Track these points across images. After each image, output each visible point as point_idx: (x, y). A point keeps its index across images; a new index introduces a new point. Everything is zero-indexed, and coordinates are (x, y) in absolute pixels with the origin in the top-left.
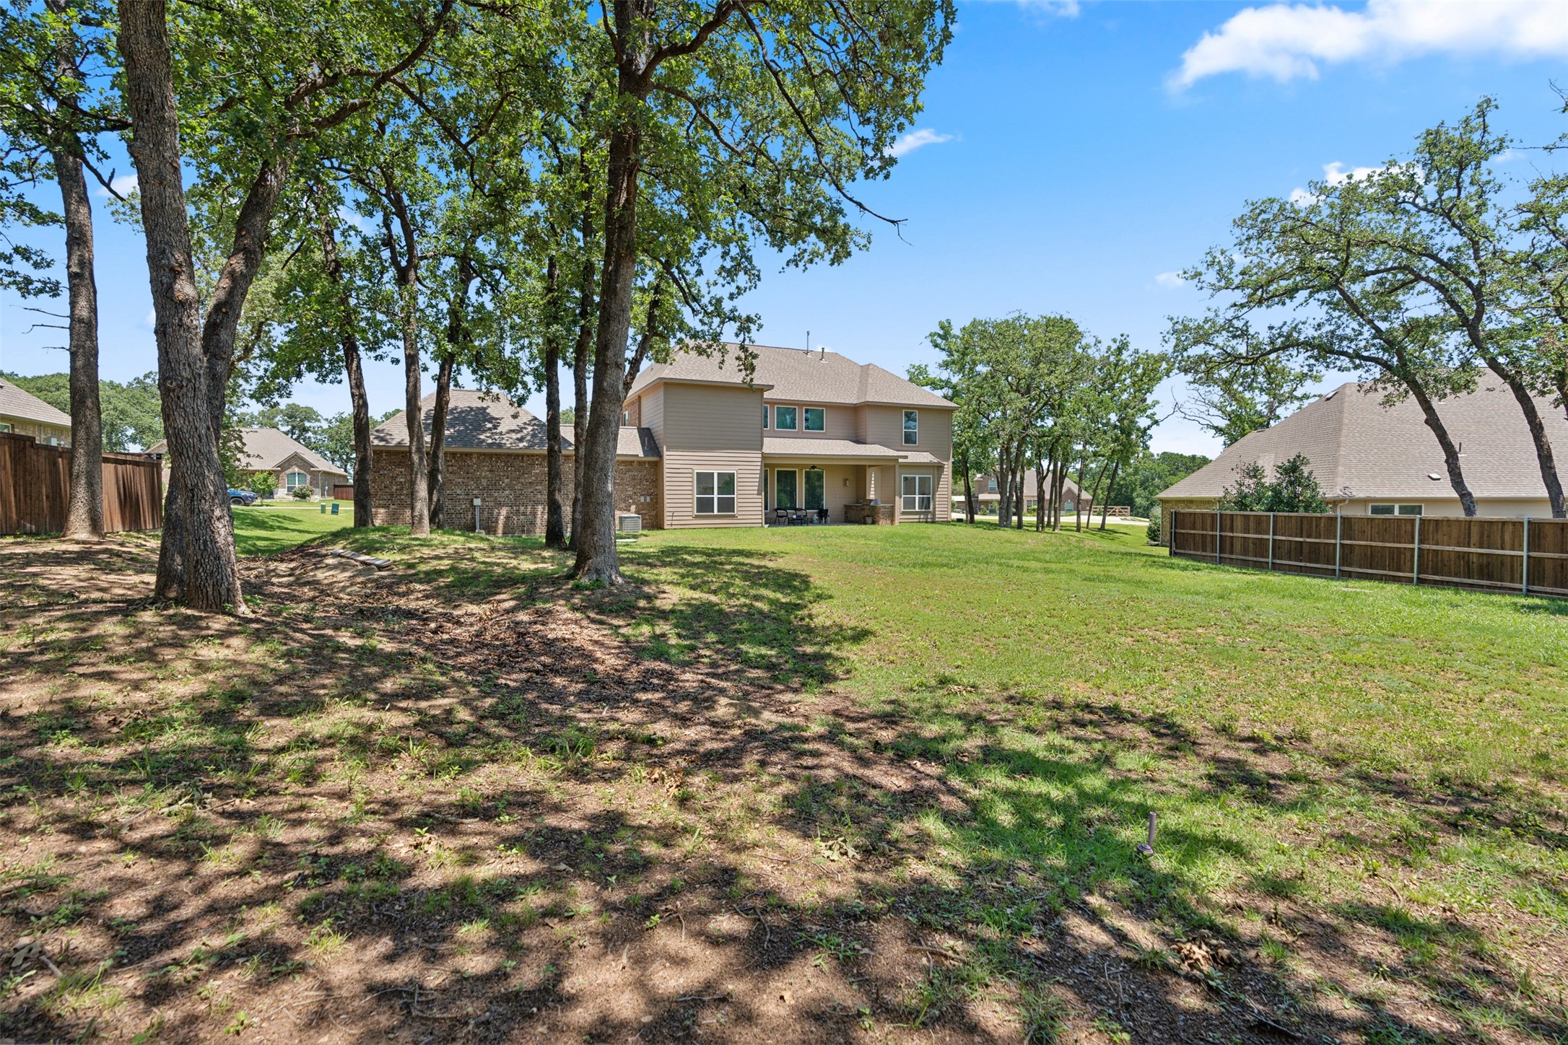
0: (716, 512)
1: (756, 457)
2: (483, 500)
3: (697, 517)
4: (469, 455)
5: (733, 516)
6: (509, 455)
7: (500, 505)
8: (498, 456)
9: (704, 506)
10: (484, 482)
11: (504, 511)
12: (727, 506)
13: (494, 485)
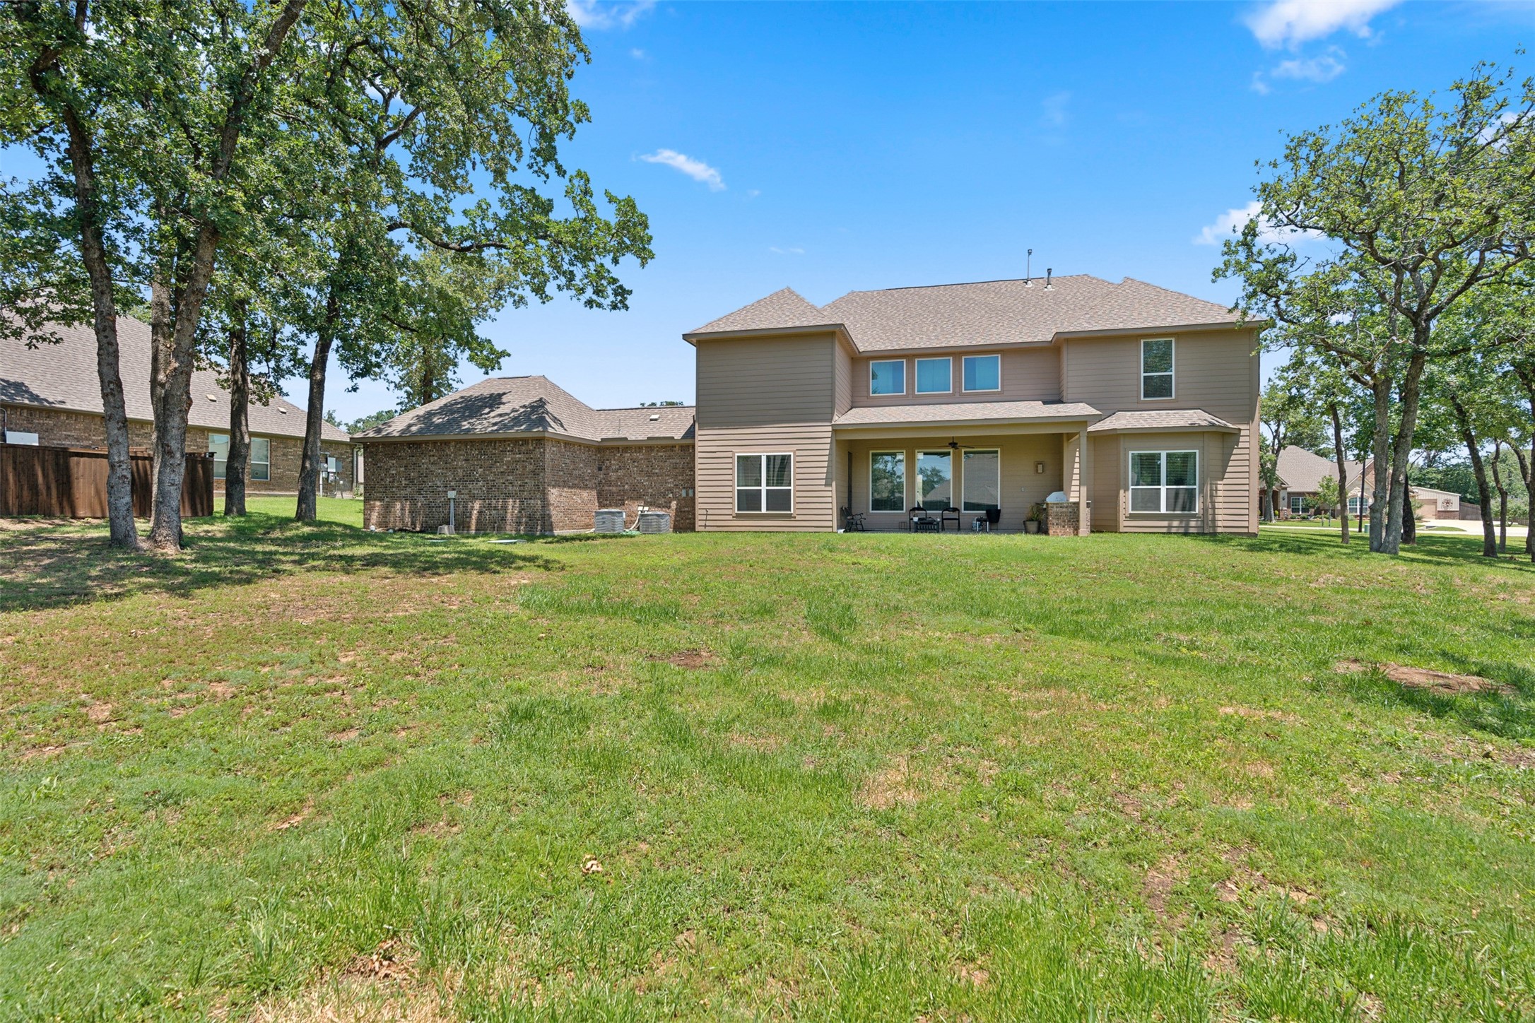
0: (764, 510)
1: (824, 430)
2: (459, 493)
3: (738, 517)
4: (447, 443)
5: (789, 517)
6: (482, 441)
7: (473, 498)
8: (472, 442)
9: (748, 501)
10: (460, 472)
11: (477, 505)
12: (780, 501)
13: (468, 477)
